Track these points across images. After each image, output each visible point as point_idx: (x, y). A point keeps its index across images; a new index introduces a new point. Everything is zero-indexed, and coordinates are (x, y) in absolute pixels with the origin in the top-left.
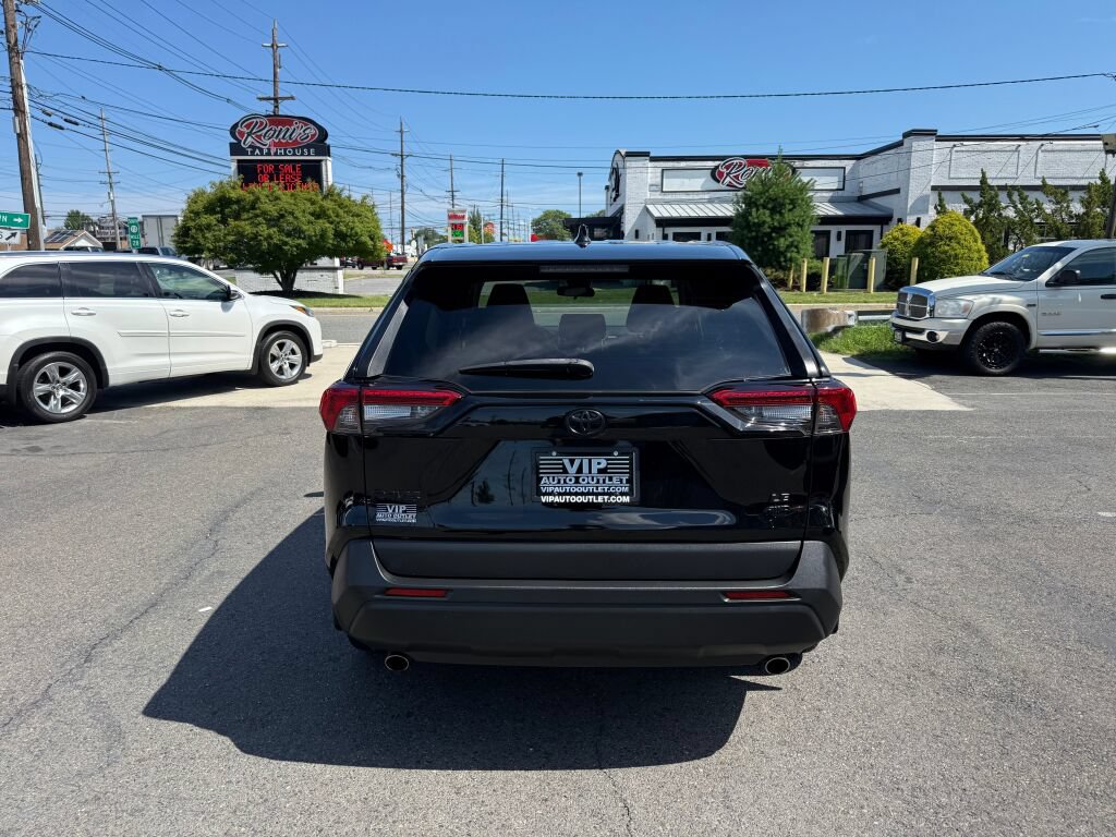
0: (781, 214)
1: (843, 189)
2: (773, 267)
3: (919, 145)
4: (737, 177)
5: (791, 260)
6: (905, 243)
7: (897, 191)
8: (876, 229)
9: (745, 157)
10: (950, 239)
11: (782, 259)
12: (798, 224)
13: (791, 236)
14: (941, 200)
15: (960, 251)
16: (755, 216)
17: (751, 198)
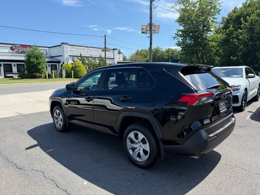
0: (38, 60)
1: (47, 55)
2: (38, 73)
3: (65, 46)
4: (18, 50)
5: (42, 71)
6: (68, 67)
7: (61, 56)
8: (57, 64)
9: (20, 45)
10: (79, 67)
11: (40, 71)
12: (43, 63)
13: (42, 65)
14: (73, 58)
15: (81, 69)
16: (32, 60)
17: (29, 55)
